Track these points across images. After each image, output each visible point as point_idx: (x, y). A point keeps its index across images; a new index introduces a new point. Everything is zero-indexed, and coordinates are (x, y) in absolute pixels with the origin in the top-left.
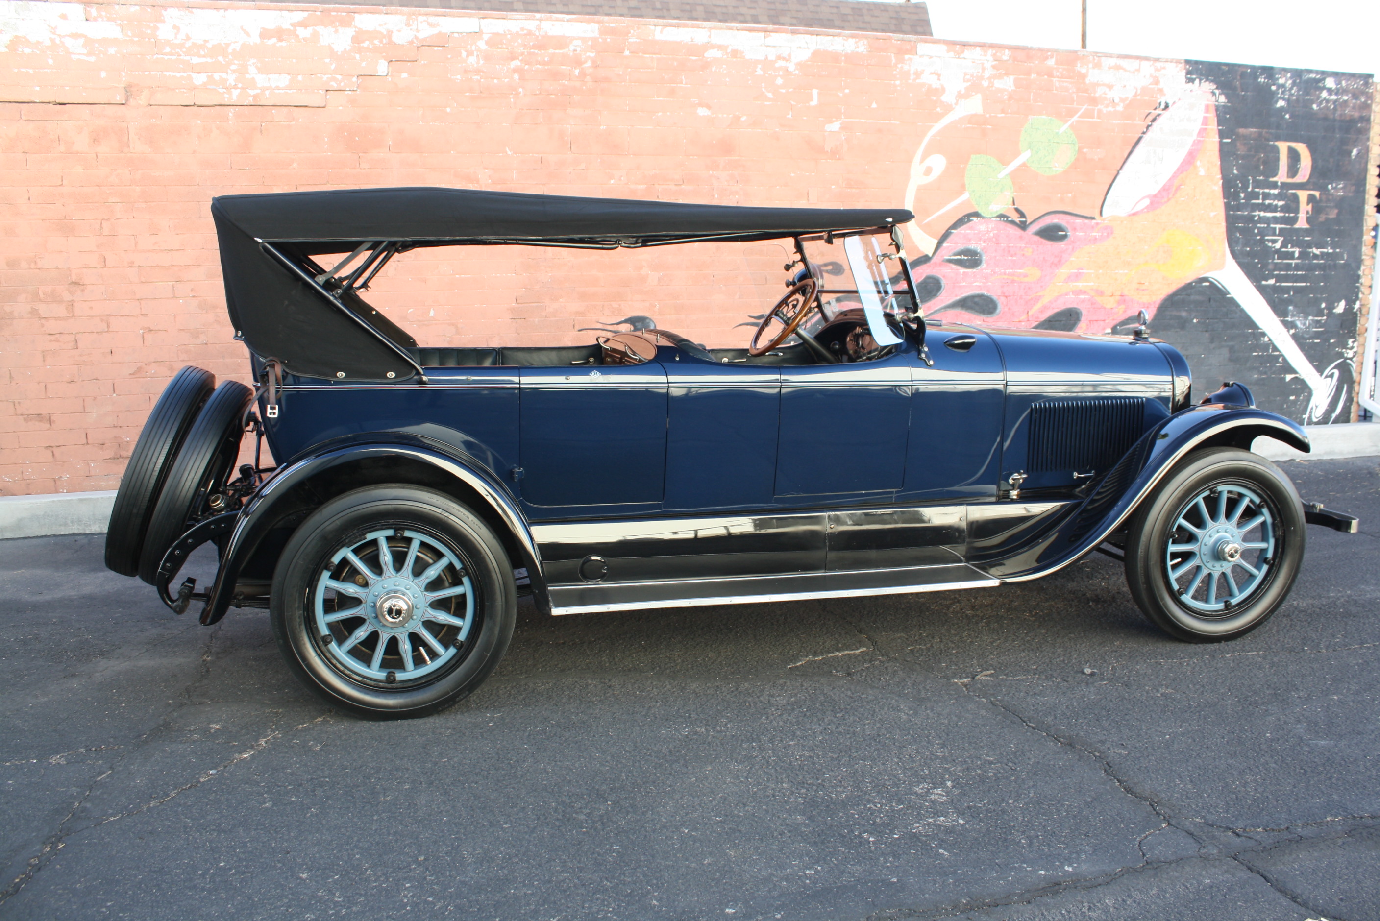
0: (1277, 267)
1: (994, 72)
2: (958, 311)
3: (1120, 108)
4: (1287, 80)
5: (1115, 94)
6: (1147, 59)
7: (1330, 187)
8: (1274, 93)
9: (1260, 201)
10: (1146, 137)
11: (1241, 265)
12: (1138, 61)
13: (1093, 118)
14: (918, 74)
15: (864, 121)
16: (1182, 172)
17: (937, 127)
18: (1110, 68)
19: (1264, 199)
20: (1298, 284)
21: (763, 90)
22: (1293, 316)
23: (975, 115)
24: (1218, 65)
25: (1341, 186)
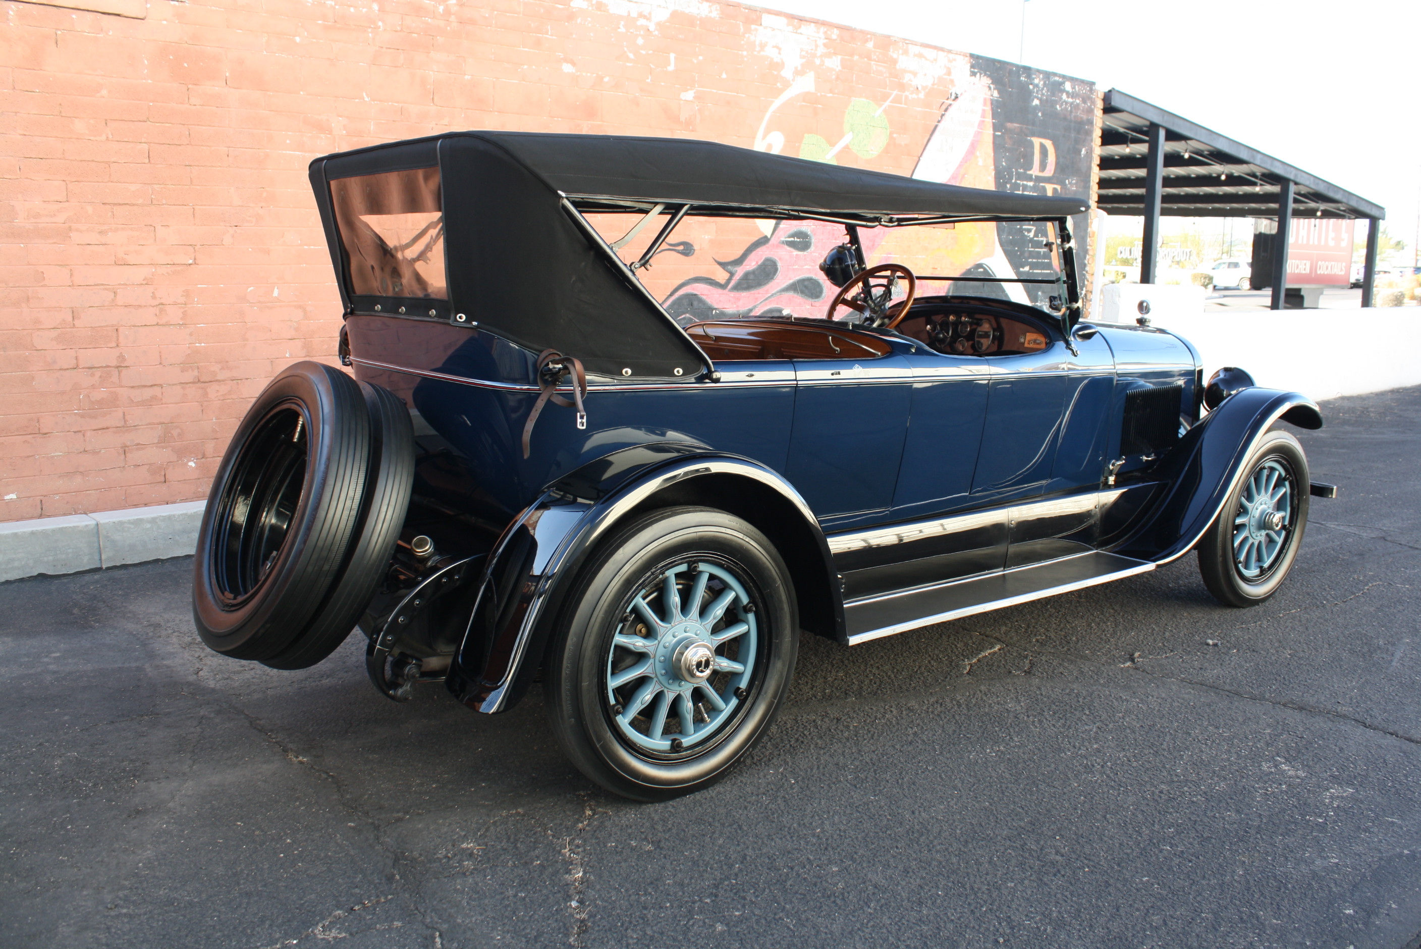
0: (1031, 255)
1: (825, 50)
2: (791, 294)
3: (922, 96)
4: (1040, 81)
5: (918, 82)
6: (942, 49)
7: (1067, 181)
8: (1030, 92)
9: (1020, 192)
10: (941, 125)
11: (1006, 252)
12: (936, 51)
13: (901, 104)
14: (763, 46)
15: (715, 91)
16: (966, 162)
17: (777, 103)
18: (915, 55)
19: (1023, 191)
20: (1045, 271)
21: (625, 49)
22: (1041, 301)
23: (808, 93)
24: (994, 61)
25: (1074, 182)
